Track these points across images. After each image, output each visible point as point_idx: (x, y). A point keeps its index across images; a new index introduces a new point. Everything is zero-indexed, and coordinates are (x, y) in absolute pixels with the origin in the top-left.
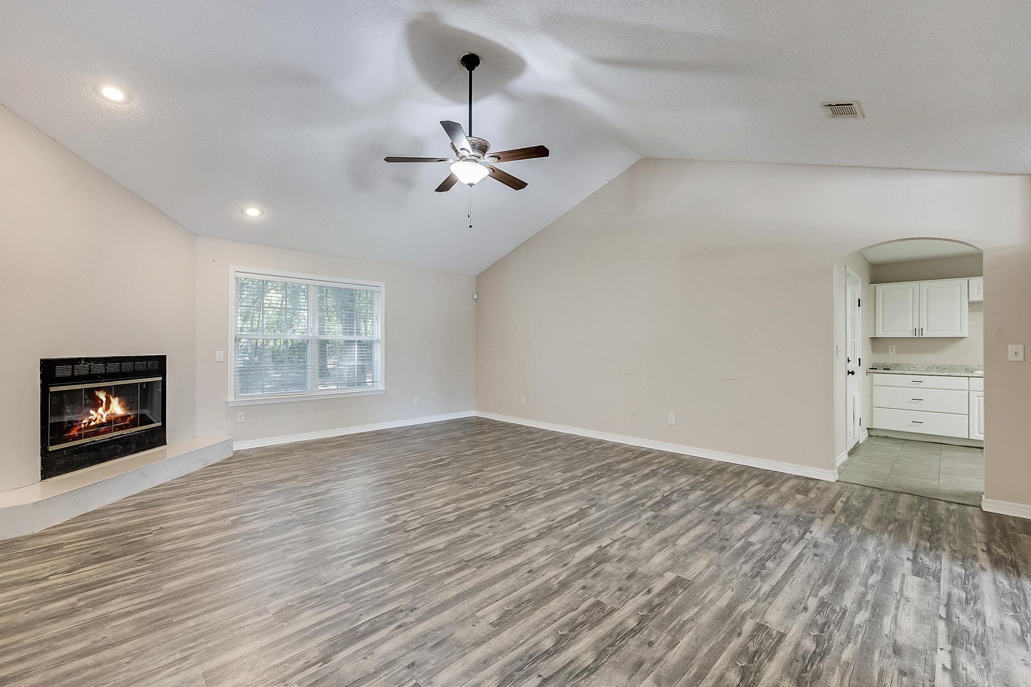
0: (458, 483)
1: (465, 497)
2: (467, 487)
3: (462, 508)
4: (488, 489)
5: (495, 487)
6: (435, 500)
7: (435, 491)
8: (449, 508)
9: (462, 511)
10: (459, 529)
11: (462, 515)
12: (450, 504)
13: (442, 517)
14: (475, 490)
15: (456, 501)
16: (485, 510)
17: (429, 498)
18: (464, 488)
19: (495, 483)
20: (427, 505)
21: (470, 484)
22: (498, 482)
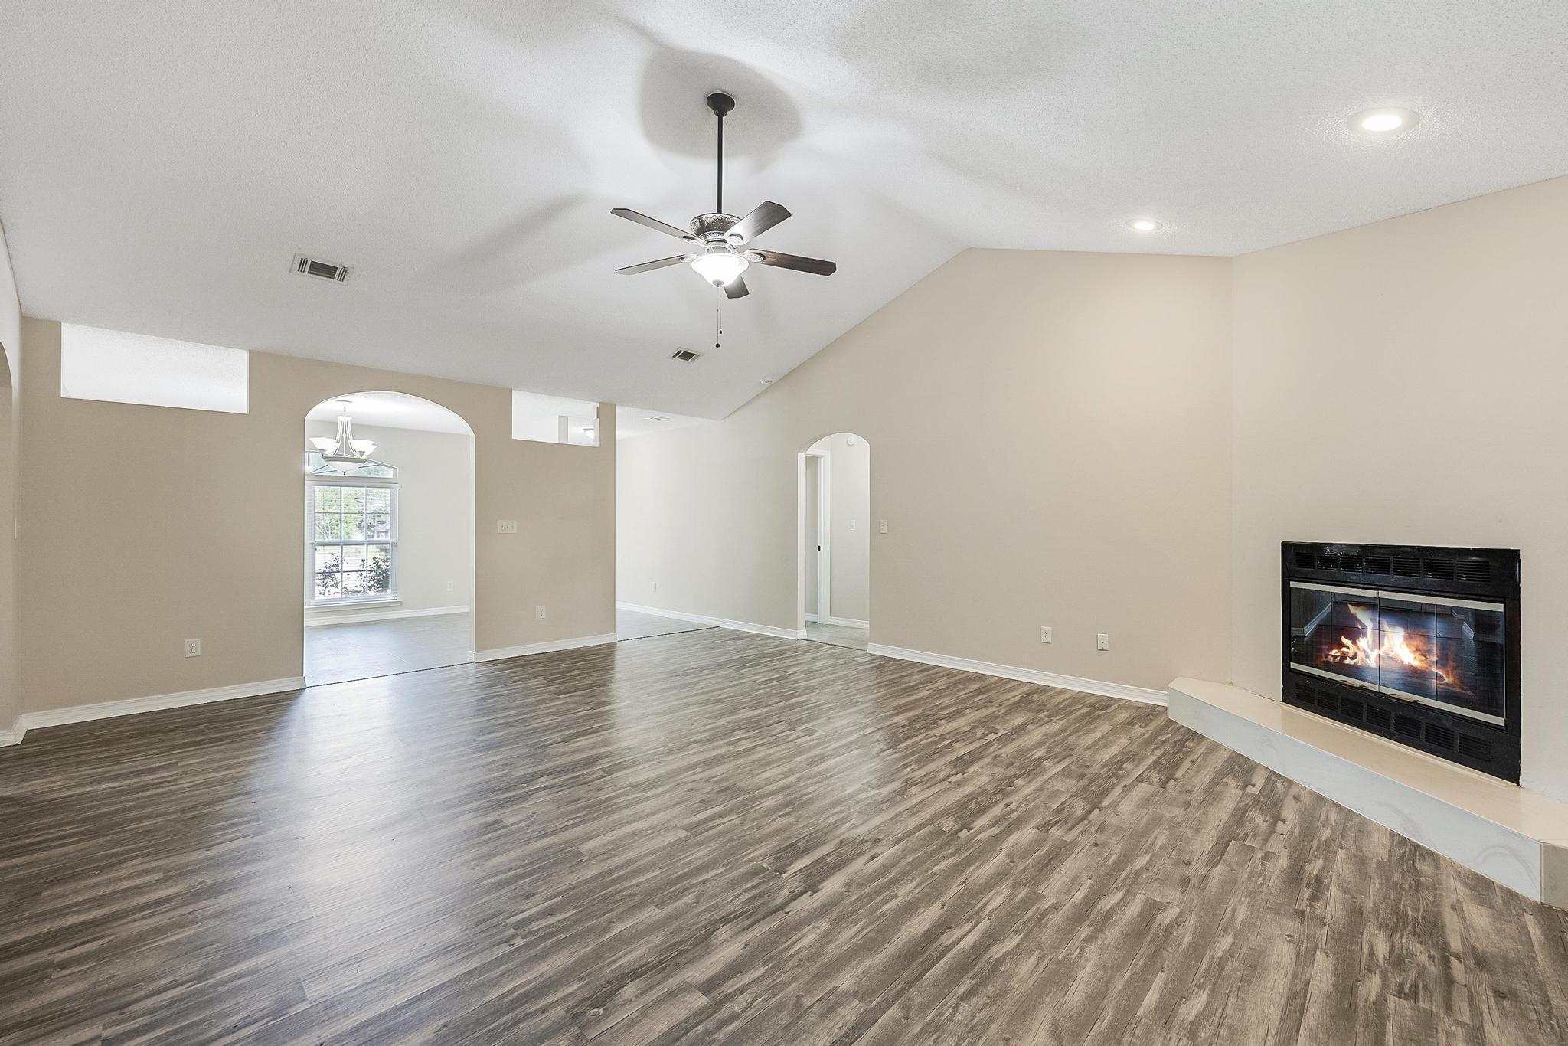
0: (742, 790)
1: (725, 760)
2: (722, 780)
3: (729, 744)
4: (685, 775)
5: (671, 780)
6: (770, 755)
7: (776, 771)
8: (745, 745)
9: (726, 741)
10: (728, 723)
11: (726, 737)
12: (745, 750)
13: (751, 734)
14: (707, 773)
15: (738, 755)
16: (695, 742)
17: (781, 759)
18: (727, 778)
19: (668, 791)
20: (779, 748)
21: (717, 787)
22: (662, 794)
